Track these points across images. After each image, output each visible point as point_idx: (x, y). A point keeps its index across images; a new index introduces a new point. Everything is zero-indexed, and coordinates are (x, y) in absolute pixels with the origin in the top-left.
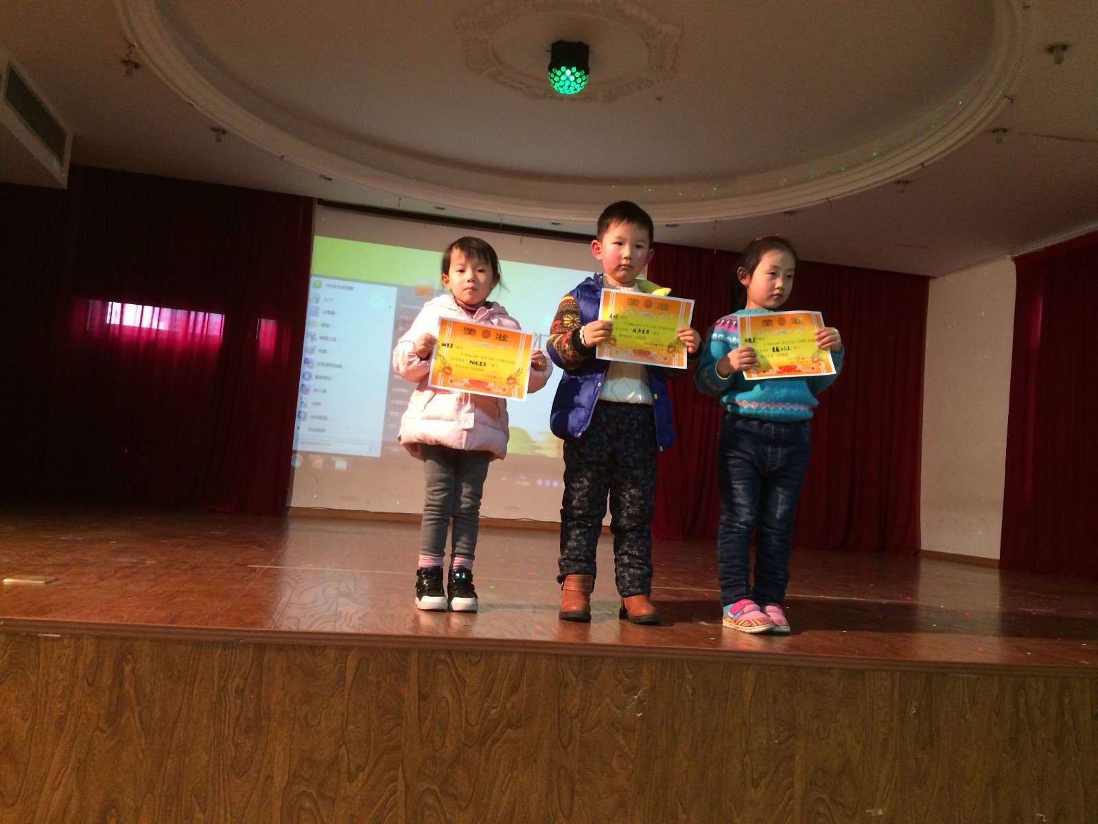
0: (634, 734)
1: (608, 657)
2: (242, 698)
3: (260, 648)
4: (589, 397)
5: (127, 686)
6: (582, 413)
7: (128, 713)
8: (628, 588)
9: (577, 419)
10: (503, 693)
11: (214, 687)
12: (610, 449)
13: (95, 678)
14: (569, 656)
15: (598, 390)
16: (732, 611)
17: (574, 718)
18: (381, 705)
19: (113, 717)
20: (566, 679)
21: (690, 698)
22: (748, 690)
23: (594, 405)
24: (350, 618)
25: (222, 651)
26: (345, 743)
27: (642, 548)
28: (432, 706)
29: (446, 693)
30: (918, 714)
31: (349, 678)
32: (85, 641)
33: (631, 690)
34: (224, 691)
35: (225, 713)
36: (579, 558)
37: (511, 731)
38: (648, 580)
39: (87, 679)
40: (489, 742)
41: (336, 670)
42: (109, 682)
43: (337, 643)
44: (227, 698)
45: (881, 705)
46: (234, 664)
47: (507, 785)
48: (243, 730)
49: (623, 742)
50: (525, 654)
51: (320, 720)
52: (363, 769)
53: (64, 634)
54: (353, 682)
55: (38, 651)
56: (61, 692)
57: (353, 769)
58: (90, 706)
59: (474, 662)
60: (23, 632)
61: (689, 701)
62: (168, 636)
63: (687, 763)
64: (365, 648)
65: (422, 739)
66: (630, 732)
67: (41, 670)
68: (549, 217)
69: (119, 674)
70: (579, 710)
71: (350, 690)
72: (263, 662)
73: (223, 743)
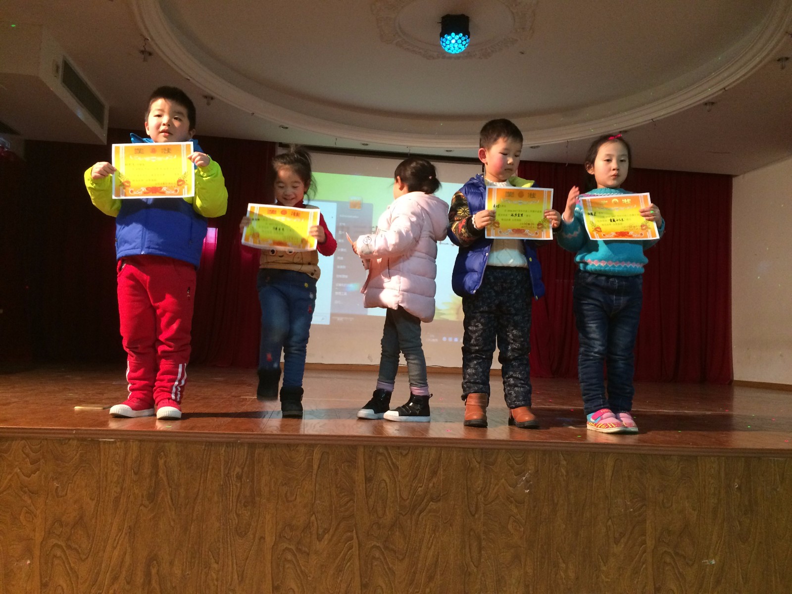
0: (524, 506)
1: (502, 449)
2: (241, 481)
3: (252, 446)
4: (480, 263)
5: (161, 475)
6: (475, 276)
7: (163, 493)
8: (515, 401)
9: (471, 281)
10: (426, 477)
11: (221, 475)
12: (497, 302)
13: (139, 468)
14: (473, 449)
15: (486, 259)
16: (593, 418)
17: (479, 494)
18: (338, 486)
19: (152, 497)
20: (471, 466)
21: (565, 478)
22: (608, 472)
23: (484, 269)
24: (314, 426)
25: (226, 449)
26: (314, 513)
27: (523, 372)
28: (375, 487)
29: (385, 477)
30: (739, 488)
31: (315, 467)
32: (131, 443)
33: (520, 473)
34: (228, 477)
35: (230, 494)
36: (477, 381)
37: (434, 503)
38: (529, 395)
39: (134, 471)
40: (417, 512)
41: (306, 461)
42: (149, 472)
43: (306, 442)
44: (231, 482)
45: (711, 483)
46: (234, 458)
47: (432, 543)
48: (243, 504)
49: (515, 511)
50: (441, 447)
51: (296, 497)
52: (328, 532)
53: (117, 439)
54: (318, 470)
55: (99, 451)
56: (116, 479)
57: (321, 531)
58: (136, 489)
59: (404, 454)
60: (88, 438)
61: (564, 480)
62: (188, 439)
63: (564, 526)
64: (325, 445)
65: (369, 510)
66: (521, 504)
67: (102, 464)
68: (443, 146)
69: (155, 466)
70: (482, 488)
71: (316, 475)
72: (254, 456)
73: (229, 514)
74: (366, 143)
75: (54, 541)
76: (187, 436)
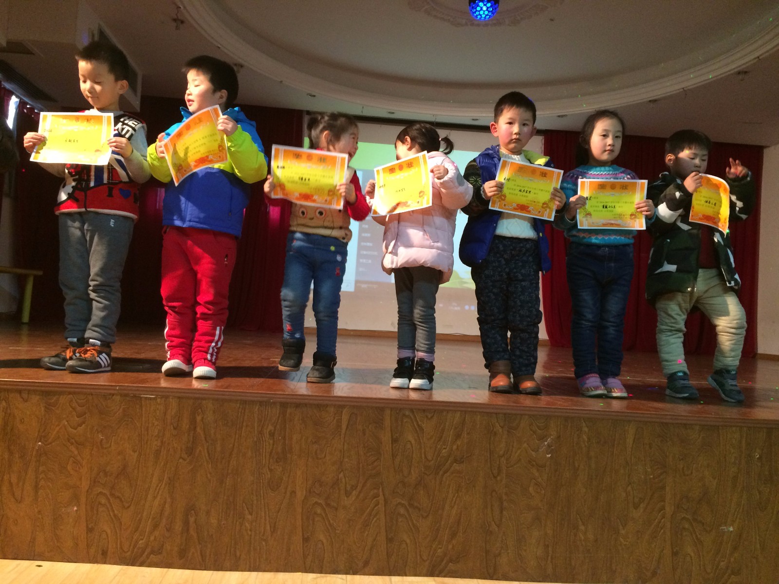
0: (545, 469)
1: (526, 415)
2: (274, 438)
3: (284, 405)
5: (198, 429)
7: (200, 448)
10: (450, 440)
11: (255, 431)
13: (178, 424)
14: (496, 414)
17: (502, 457)
18: (366, 445)
19: (190, 451)
20: (495, 430)
21: (587, 444)
22: (630, 440)
24: (342, 389)
25: (259, 407)
26: (342, 471)
28: (401, 447)
29: (410, 438)
30: (760, 458)
31: (344, 427)
32: (171, 400)
33: (542, 438)
34: (261, 434)
35: (263, 449)
37: (457, 465)
39: (173, 426)
40: (441, 473)
41: (335, 421)
42: (188, 426)
43: (337, 403)
44: (264, 438)
45: (732, 452)
46: (267, 417)
47: (455, 502)
48: (275, 460)
49: (537, 474)
50: (465, 412)
51: (325, 455)
52: (355, 489)
53: (157, 395)
54: (347, 429)
55: (141, 406)
56: (157, 433)
57: (349, 488)
58: (176, 443)
59: (429, 417)
60: (132, 394)
61: (585, 446)
62: (223, 397)
63: (584, 490)
64: (354, 407)
65: (395, 469)
66: (542, 467)
67: (143, 419)
68: (470, 115)
69: (193, 422)
70: (504, 452)
71: (345, 434)
72: (286, 415)
73: (262, 469)
74: (393, 111)
75: (100, 490)
76: (223, 395)
